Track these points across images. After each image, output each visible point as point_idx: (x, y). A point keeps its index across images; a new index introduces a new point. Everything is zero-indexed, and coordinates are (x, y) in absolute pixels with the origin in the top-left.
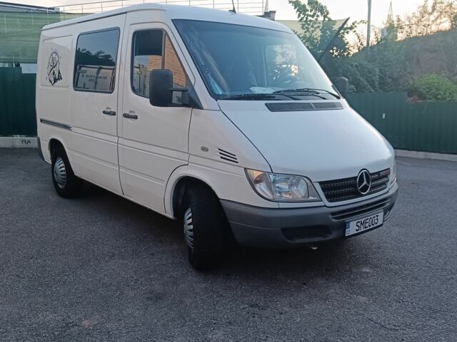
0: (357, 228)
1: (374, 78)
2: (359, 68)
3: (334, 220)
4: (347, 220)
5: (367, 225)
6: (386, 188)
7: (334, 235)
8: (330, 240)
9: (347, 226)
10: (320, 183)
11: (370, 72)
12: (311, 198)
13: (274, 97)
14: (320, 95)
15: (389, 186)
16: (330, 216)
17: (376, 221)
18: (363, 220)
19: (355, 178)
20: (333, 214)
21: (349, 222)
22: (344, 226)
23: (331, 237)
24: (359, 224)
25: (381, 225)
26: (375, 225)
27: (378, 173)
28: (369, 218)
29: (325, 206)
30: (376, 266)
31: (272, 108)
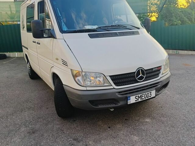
0: (136, 100)
1: (192, 17)
2: (184, 12)
3: (119, 96)
4: (128, 95)
5: (143, 98)
6: (158, 77)
7: (121, 103)
8: (119, 106)
9: (129, 99)
10: (110, 76)
11: (189, 14)
12: (105, 84)
13: (97, 30)
14: (127, 27)
15: (160, 75)
16: (117, 94)
17: (150, 95)
18: (140, 95)
19: (135, 73)
20: (119, 92)
21: (130, 97)
22: (127, 99)
23: (119, 104)
24: (137, 98)
25: (154, 97)
26: (149, 98)
27: (152, 69)
28: (144, 94)
29: (114, 88)
30: (154, 118)
31: (91, 36)
